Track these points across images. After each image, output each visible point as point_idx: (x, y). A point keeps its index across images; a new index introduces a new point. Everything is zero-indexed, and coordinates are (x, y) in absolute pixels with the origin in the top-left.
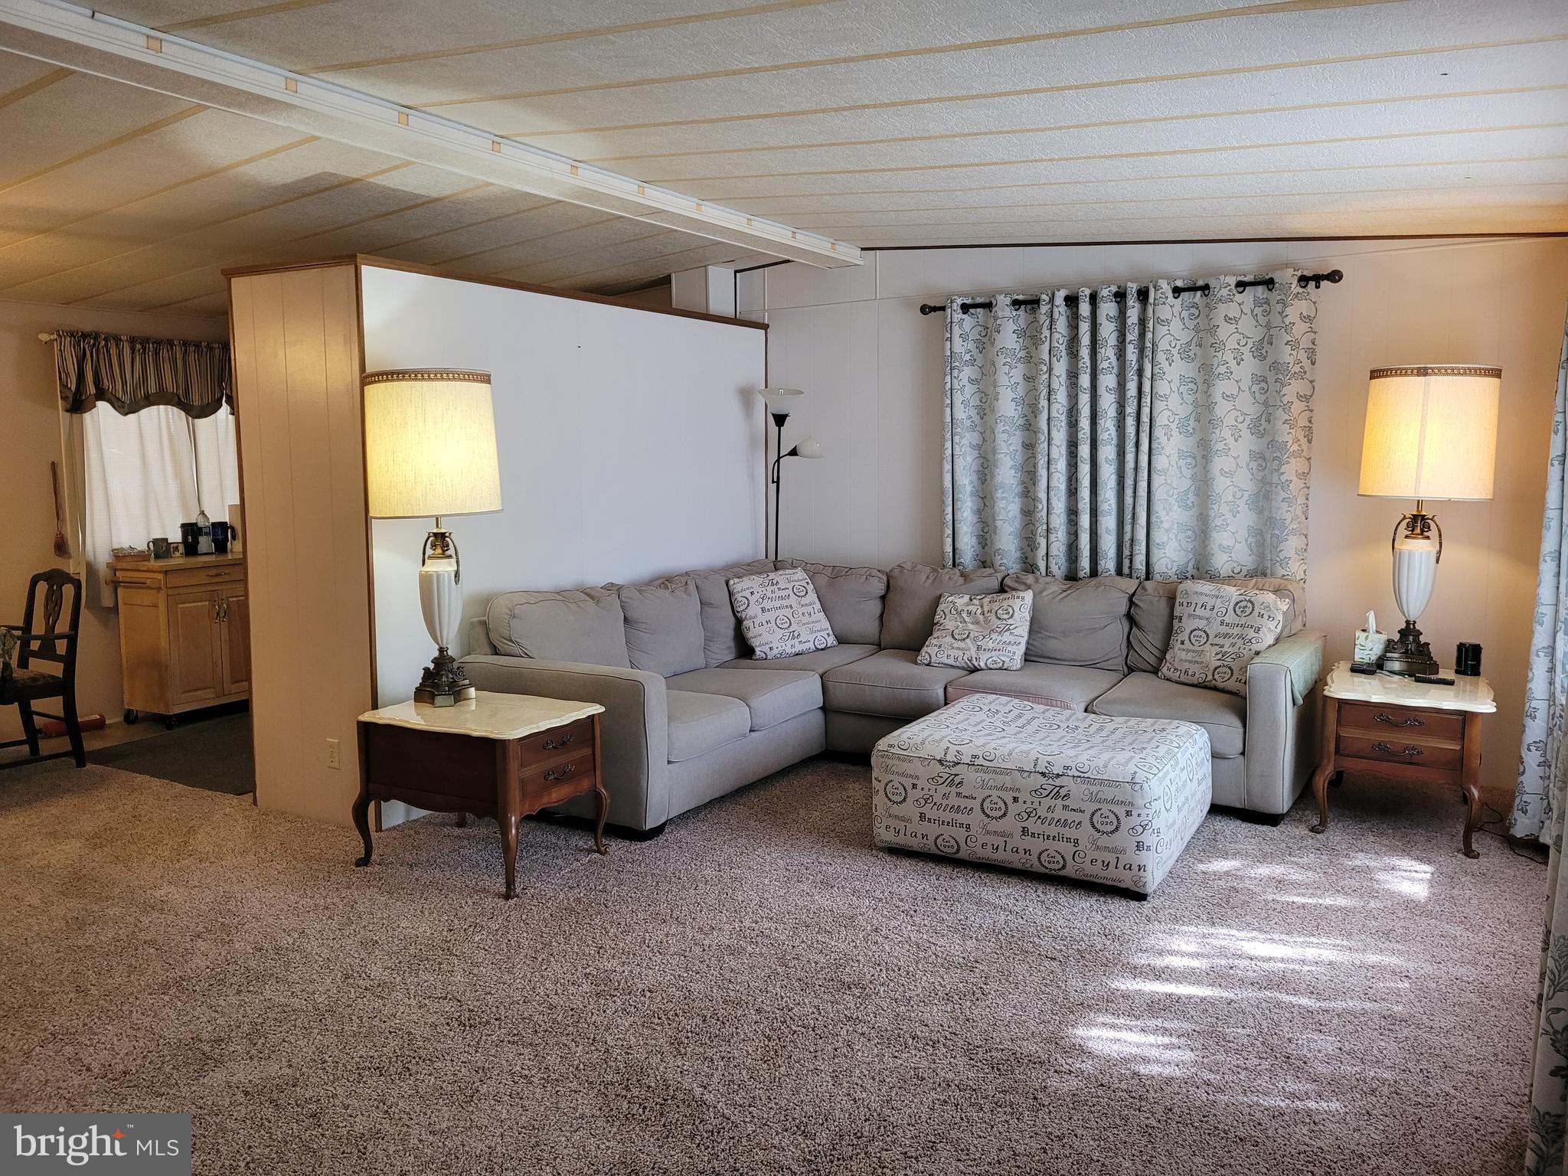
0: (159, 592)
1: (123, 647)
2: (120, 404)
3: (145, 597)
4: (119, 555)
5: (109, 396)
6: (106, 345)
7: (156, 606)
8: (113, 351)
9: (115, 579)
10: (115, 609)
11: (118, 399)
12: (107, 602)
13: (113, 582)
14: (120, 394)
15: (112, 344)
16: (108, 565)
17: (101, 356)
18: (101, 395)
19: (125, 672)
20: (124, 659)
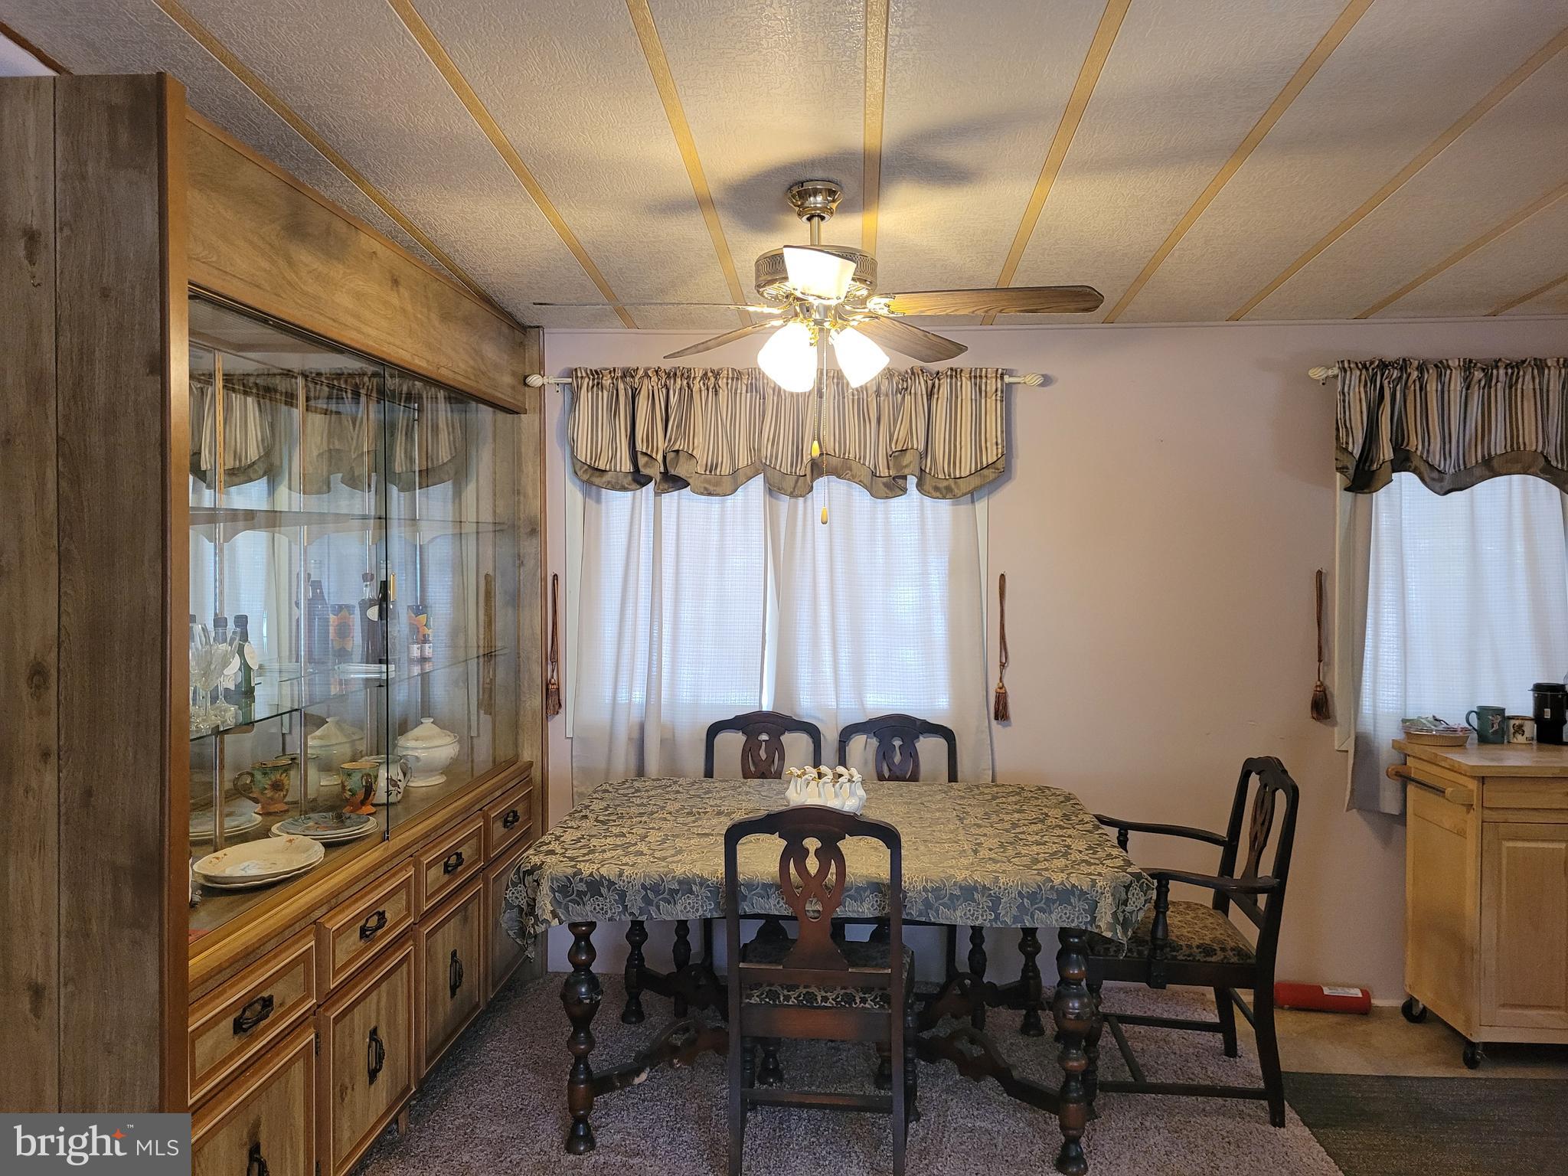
0: (1468, 812)
1: (1409, 888)
2: (1435, 475)
3: (1447, 815)
4: (1413, 731)
5: (1416, 462)
6: (1420, 378)
7: (1462, 833)
8: (1432, 387)
9: (1401, 769)
10: (1401, 818)
11: (1432, 467)
12: (1389, 803)
13: (1398, 774)
14: (1436, 459)
15: (1431, 376)
16: (1396, 745)
17: (1410, 399)
18: (1403, 461)
19: (1410, 928)
20: (1410, 904)
